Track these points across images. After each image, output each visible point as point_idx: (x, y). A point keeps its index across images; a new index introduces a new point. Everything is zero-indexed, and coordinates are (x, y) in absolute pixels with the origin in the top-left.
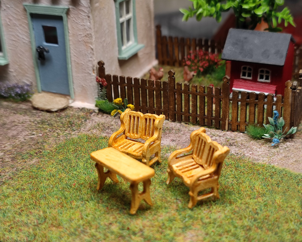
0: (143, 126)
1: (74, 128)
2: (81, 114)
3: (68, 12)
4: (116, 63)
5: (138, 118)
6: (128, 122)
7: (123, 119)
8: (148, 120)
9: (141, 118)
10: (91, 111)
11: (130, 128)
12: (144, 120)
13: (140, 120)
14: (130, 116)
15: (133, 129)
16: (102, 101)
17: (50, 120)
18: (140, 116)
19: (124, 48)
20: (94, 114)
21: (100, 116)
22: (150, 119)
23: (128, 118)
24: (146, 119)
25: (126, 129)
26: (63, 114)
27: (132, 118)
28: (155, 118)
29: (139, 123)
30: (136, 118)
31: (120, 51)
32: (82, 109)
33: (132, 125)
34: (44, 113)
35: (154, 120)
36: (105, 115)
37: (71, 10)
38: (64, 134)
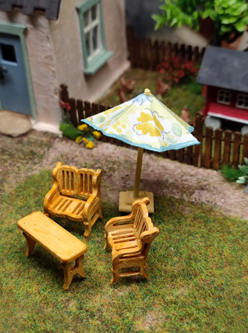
0: (78, 182)
1: (36, 160)
2: (45, 139)
3: (25, 32)
4: (82, 79)
5: (72, 173)
6: (61, 178)
7: (56, 176)
8: (84, 175)
9: (76, 174)
10: (55, 136)
11: (64, 183)
12: (79, 176)
13: (74, 176)
14: (63, 172)
15: (68, 185)
16: (66, 125)
17: (11, 148)
18: (75, 171)
19: (90, 59)
20: (57, 140)
21: (64, 142)
22: (86, 175)
23: (61, 174)
24: (82, 175)
25: (60, 186)
26: (25, 139)
27: (66, 174)
28: (91, 174)
29: (75, 179)
30: (70, 174)
31: (86, 65)
32: (46, 133)
33: (66, 181)
34: (5, 138)
35: (91, 176)
36: (70, 142)
37: (29, 29)
38: (26, 168)
